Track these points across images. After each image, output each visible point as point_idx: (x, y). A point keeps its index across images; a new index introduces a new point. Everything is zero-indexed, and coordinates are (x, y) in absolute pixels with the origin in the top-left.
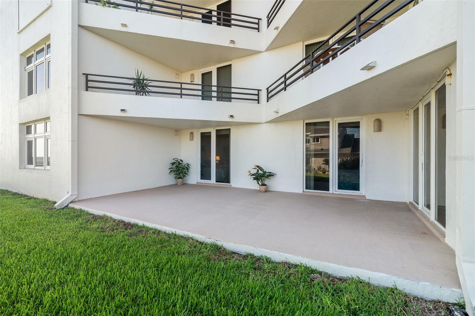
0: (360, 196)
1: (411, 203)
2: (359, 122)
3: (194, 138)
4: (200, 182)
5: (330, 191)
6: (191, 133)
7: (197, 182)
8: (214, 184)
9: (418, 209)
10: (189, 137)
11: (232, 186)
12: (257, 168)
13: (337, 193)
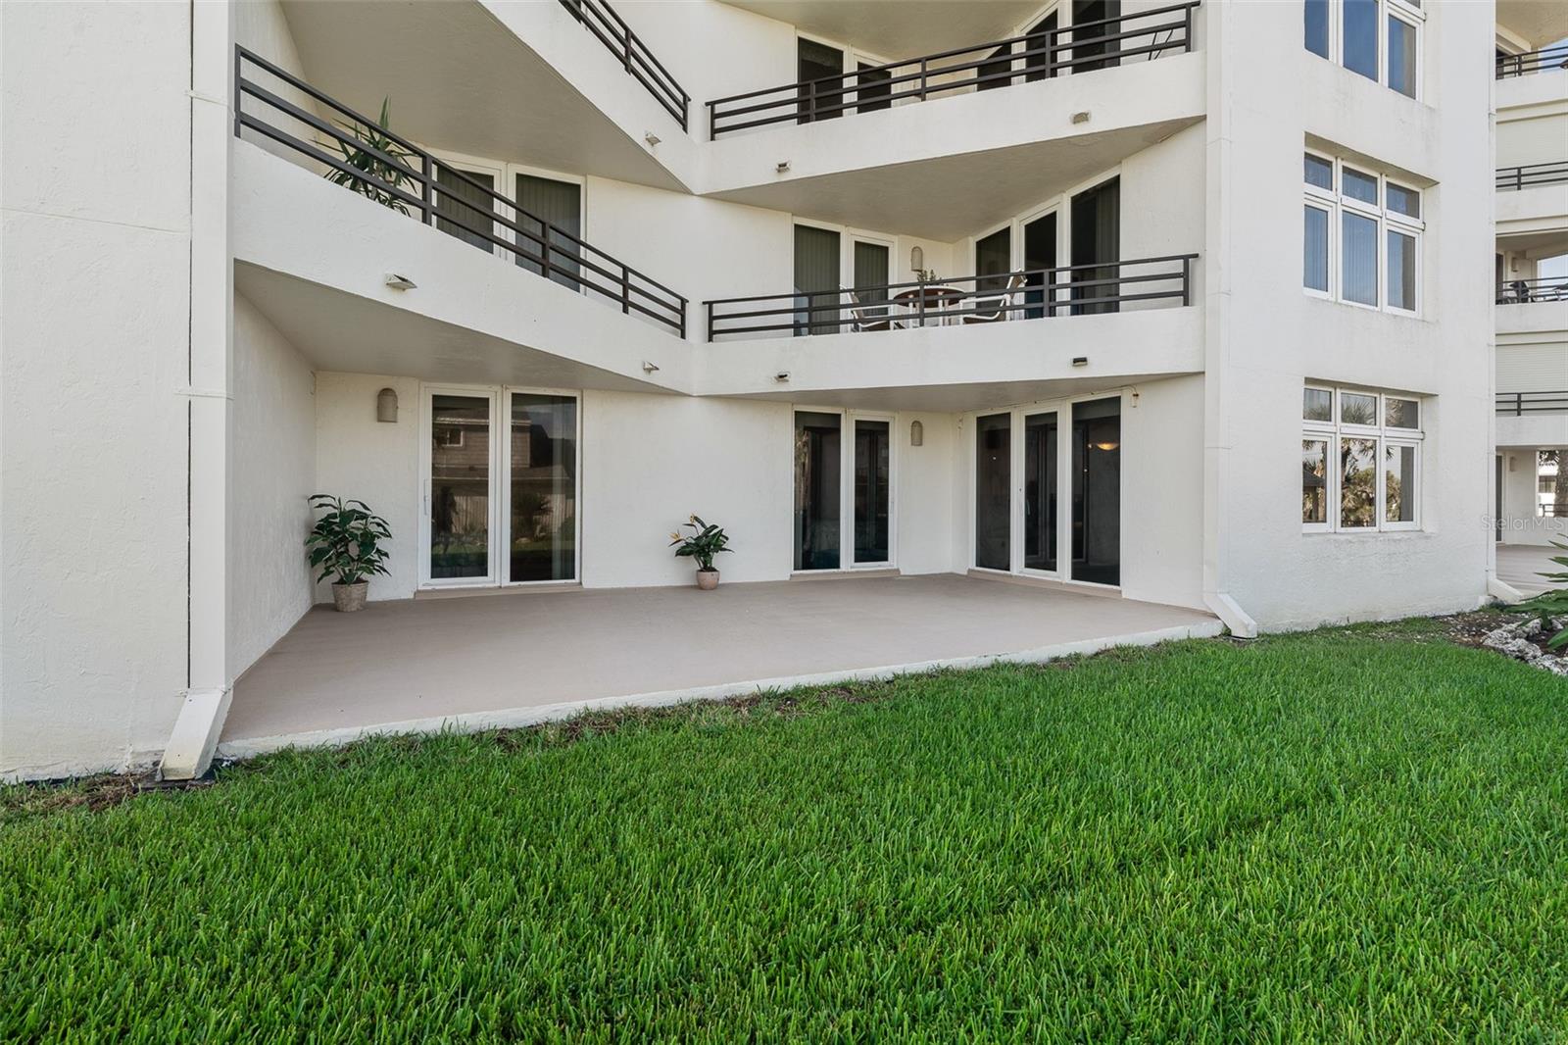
0: (889, 571)
1: (973, 571)
2: (887, 424)
3: (399, 412)
4: (430, 588)
5: (841, 566)
6: (386, 393)
7: (419, 591)
8: (506, 588)
9: (1007, 576)
10: (369, 407)
11: (586, 585)
12: (696, 523)
13: (853, 570)
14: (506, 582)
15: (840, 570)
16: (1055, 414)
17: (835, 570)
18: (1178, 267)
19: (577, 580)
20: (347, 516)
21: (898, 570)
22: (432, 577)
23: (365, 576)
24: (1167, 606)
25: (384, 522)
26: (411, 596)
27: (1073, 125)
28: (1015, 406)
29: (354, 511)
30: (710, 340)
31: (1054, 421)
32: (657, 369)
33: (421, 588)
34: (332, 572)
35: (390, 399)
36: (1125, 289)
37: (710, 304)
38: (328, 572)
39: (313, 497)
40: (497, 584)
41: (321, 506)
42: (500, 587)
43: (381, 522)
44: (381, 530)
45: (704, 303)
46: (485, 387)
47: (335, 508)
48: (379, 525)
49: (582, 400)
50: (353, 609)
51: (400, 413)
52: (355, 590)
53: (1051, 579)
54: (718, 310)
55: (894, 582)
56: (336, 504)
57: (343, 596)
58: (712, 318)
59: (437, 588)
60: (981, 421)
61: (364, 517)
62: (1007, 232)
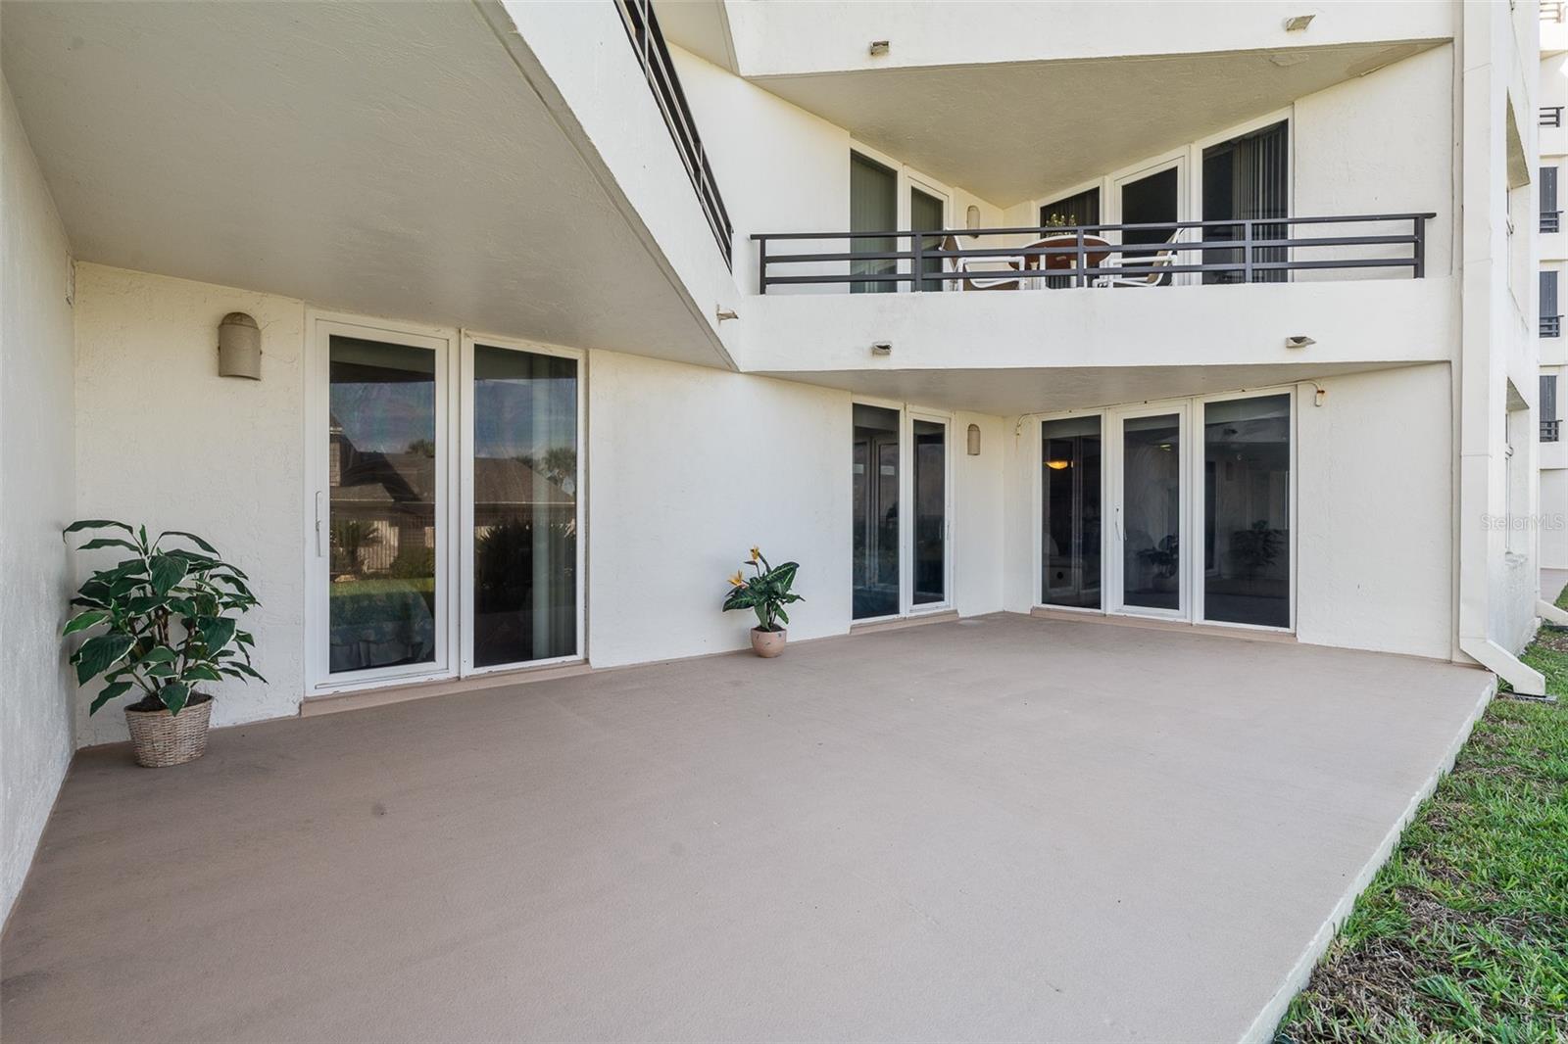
0: (946, 613)
1: (1038, 609)
2: (943, 426)
3: (264, 359)
4: (329, 692)
5: (901, 611)
6: (233, 322)
7: (308, 701)
8: (469, 679)
9: (1096, 615)
10: (201, 347)
11: (597, 662)
12: (758, 560)
13: (913, 615)
14: (468, 668)
15: (900, 616)
16: (1176, 417)
17: (895, 616)
18: (1407, 228)
19: (580, 656)
20: (170, 566)
21: (956, 612)
22: (332, 672)
23: (202, 686)
24: (1377, 653)
25: (239, 573)
26: (293, 711)
27: (1286, 33)
28: (1108, 407)
29: (178, 553)
30: (763, 291)
31: (1176, 426)
32: (736, 317)
33: (312, 693)
34: (128, 685)
35: (243, 333)
36: (1296, 255)
37: (763, 238)
38: (115, 689)
39: (77, 526)
40: (453, 674)
41: (96, 544)
42: (459, 678)
43: (233, 574)
44: (232, 588)
45: (753, 237)
46: (429, 330)
47: (133, 548)
48: (227, 579)
49: (587, 365)
50: (180, 760)
51: (268, 365)
52: (185, 721)
53: (1171, 619)
54: (774, 248)
55: (953, 627)
56: (134, 539)
57: (156, 734)
58: (765, 260)
59: (343, 690)
60: (1047, 426)
61: (201, 565)
62: (1094, 193)
